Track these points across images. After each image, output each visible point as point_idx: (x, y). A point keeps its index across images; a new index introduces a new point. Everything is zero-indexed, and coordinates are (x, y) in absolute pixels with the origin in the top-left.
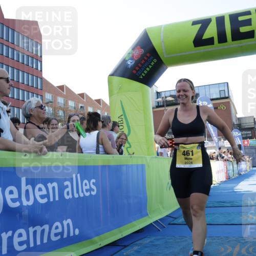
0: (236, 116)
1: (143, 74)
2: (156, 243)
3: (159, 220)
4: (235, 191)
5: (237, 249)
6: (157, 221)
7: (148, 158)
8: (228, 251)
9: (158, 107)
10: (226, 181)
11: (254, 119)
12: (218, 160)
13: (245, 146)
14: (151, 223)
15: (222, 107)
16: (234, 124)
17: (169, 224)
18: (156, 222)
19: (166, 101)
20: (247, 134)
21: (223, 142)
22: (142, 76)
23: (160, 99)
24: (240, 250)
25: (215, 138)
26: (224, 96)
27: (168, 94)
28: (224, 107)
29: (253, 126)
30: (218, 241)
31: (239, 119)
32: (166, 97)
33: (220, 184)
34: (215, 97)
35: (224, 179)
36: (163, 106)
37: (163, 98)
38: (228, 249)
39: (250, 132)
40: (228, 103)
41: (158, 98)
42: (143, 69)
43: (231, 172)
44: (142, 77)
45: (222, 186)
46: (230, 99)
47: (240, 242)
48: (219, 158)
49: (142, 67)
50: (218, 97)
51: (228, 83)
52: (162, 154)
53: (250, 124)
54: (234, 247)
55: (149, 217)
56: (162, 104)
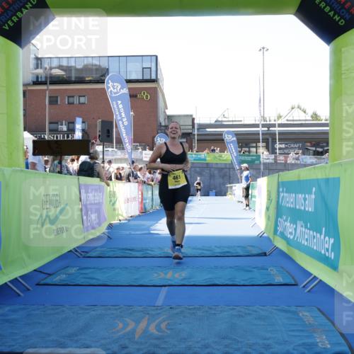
0: (165, 112)
1: (10, 22)
2: (13, 317)
3: (20, 277)
4: (152, 232)
5: (143, 325)
6: (16, 279)
7: (8, 170)
8: (129, 329)
9: (37, 83)
10: (139, 216)
11: (193, 119)
12: (129, 181)
14: (6, 283)
15: (144, 95)
16: (161, 126)
17: (37, 284)
18: (15, 281)
19: (51, 74)
21: (141, 153)
22: (9, 25)
23: (40, 71)
24: (148, 325)
25: (128, 146)
26: (148, 78)
27: (55, 63)
28: (147, 96)
29: (190, 131)
30: (114, 312)
31: (170, 118)
32: (51, 69)
33: (129, 220)
34: (134, 77)
35: (137, 213)
36: (44, 83)
37: (46, 69)
38: (128, 325)
39: (185, 140)
40: (155, 89)
41: (37, 68)
42: (10, 13)
43: (148, 202)
44: (7, 28)
45: (132, 223)
46: (159, 84)
47: (148, 314)
48: (131, 178)
49: (8, 9)
50: (140, 78)
51: (157, 57)
52: (34, 166)
53: (187, 127)
54: (138, 322)
55: (3, 273)
56: (43, 80)
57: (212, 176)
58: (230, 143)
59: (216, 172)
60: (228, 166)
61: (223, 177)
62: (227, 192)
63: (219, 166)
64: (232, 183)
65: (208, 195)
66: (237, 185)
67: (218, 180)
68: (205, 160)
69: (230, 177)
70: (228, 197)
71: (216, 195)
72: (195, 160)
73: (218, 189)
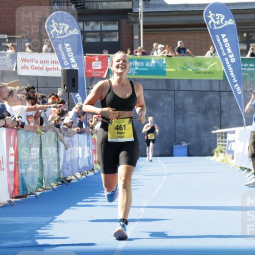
4: (40, 242)
13: (91, 79)
20: (102, 33)
21: (14, 57)
29: (126, 5)
39: (115, 27)
57: (179, 110)
58: (220, 32)
59: (189, 101)
60: (216, 88)
61: (205, 112)
62: (215, 147)
63: (196, 87)
64: (226, 126)
65: (171, 154)
66: (238, 130)
67: (193, 121)
68: (164, 73)
69: (221, 112)
70: (217, 158)
71: (189, 155)
72: (139, 72)
73: (194, 140)
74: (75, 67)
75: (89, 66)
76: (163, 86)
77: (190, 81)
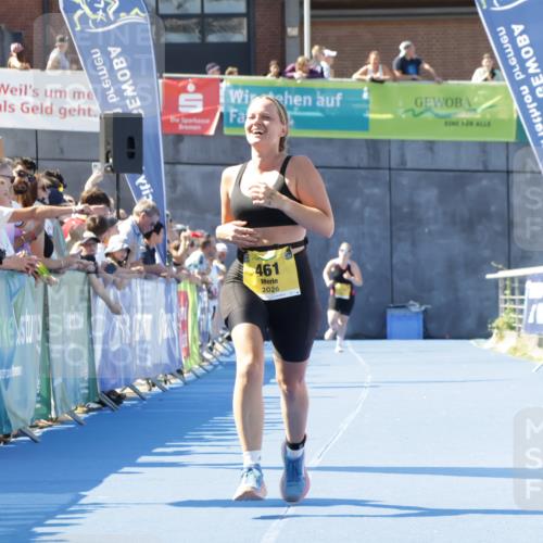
13: (176, 138)
20: (204, 21)
39: (239, 5)
57: (401, 221)
59: (428, 195)
61: (468, 226)
62: (495, 314)
63: (446, 161)
64: (524, 258)
65: (381, 334)
67: (438, 246)
68: (363, 124)
70: (500, 344)
71: (427, 335)
73: (440, 298)
74: (135, 107)
75: (171, 104)
76: (359, 158)
77: (431, 146)
